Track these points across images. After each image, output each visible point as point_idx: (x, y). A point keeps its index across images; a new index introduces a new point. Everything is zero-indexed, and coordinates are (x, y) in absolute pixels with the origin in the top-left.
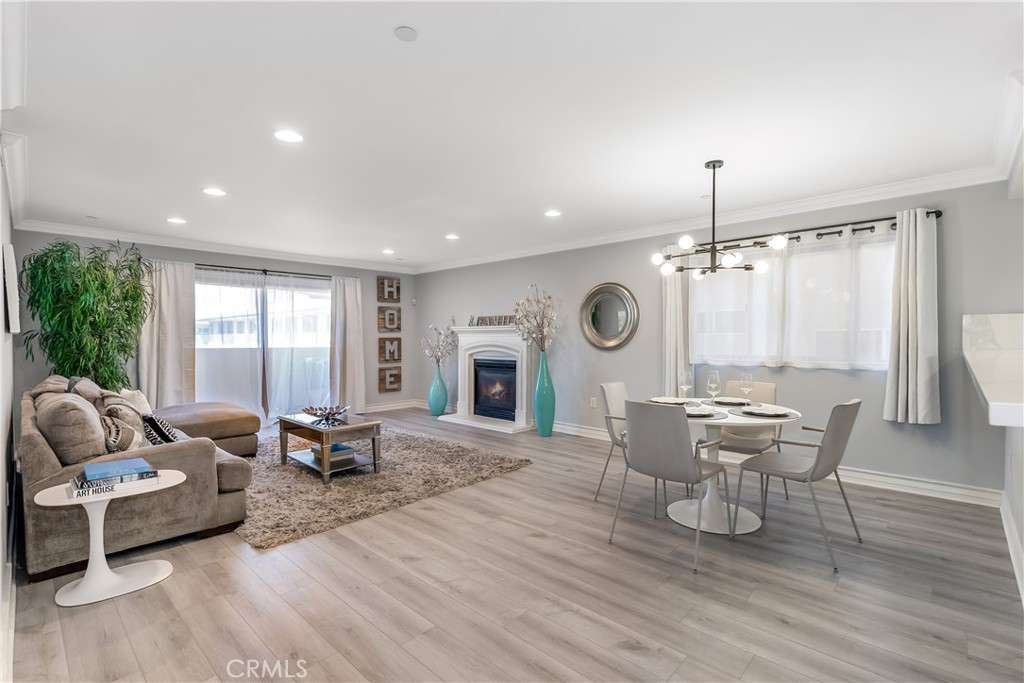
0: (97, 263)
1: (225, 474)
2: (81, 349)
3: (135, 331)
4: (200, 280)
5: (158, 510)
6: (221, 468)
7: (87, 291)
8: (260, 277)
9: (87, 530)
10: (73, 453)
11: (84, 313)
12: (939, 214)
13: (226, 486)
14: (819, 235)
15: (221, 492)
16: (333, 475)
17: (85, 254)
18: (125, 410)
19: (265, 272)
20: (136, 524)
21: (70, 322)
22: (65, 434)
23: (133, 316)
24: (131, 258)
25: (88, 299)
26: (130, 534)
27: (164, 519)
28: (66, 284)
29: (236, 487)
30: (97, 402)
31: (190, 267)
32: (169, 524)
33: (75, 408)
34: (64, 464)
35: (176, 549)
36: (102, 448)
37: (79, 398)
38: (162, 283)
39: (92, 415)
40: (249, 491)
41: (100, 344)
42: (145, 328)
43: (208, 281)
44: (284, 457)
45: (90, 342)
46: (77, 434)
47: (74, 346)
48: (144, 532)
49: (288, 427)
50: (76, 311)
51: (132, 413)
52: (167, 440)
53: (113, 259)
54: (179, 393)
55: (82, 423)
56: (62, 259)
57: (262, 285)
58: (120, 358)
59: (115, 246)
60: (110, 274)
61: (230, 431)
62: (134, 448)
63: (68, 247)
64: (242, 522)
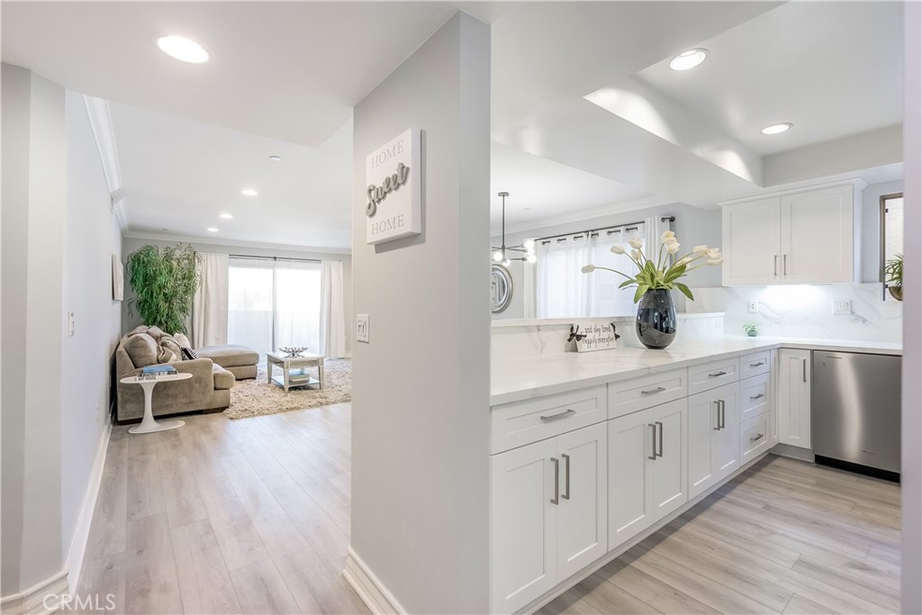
0: (168, 257)
1: (218, 379)
2: (158, 310)
3: (189, 298)
4: (232, 265)
5: (181, 395)
6: (216, 376)
7: (161, 274)
8: (272, 262)
9: (144, 402)
10: (140, 362)
11: (160, 288)
12: (672, 220)
13: (218, 386)
14: (609, 232)
15: (215, 389)
16: (291, 389)
17: (162, 252)
18: (171, 343)
19: (275, 258)
20: (170, 401)
21: (152, 293)
22: (137, 352)
23: (189, 290)
24: (188, 253)
25: (161, 280)
26: (167, 407)
27: (184, 401)
28: (150, 270)
29: (224, 387)
30: (157, 339)
31: (225, 257)
32: (187, 403)
33: (142, 339)
34: (136, 367)
35: (190, 417)
36: (155, 360)
37: (148, 336)
38: (208, 268)
39: (153, 345)
40: (231, 390)
41: (169, 307)
42: (197, 296)
43: (237, 265)
44: (270, 379)
45: (163, 306)
46: (142, 352)
47: (154, 308)
48: (174, 406)
49: (273, 361)
50: (155, 287)
51: (175, 345)
52: (191, 358)
53: (178, 254)
54: (217, 339)
55: (145, 347)
56: (148, 255)
57: (273, 267)
58: (180, 316)
59: (179, 246)
60: (175, 263)
61: (239, 362)
62: (171, 362)
63: (152, 248)
64: (228, 407)
